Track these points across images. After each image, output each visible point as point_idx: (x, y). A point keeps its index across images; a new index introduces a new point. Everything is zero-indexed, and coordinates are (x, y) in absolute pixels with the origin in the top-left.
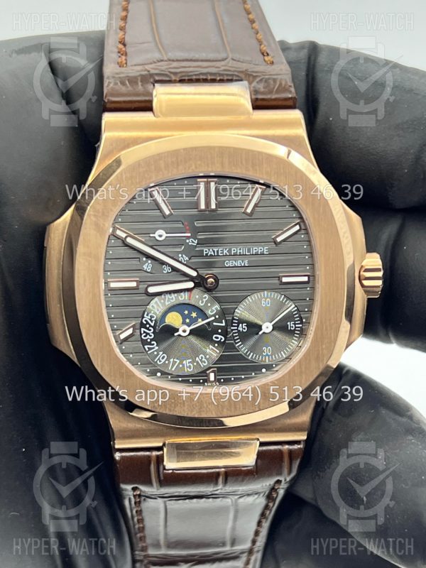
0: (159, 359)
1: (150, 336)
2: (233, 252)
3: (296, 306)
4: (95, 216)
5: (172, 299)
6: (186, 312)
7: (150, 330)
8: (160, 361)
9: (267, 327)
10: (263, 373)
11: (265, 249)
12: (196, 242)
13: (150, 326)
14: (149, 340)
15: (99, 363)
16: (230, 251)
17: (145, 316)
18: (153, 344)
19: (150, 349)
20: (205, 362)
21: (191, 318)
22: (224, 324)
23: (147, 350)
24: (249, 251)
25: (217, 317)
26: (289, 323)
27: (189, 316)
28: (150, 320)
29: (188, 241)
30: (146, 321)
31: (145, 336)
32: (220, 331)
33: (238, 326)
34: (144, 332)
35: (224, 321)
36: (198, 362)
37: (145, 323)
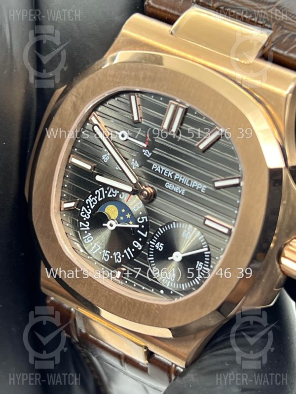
0: (87, 238)
1: (87, 216)
2: (176, 177)
3: (209, 250)
4: (76, 96)
5: (114, 194)
6: (123, 211)
7: (89, 211)
8: (87, 241)
9: (177, 257)
10: (160, 294)
11: (203, 187)
12: (150, 154)
13: (90, 208)
14: (85, 219)
15: (37, 218)
16: (173, 175)
17: (89, 197)
18: (87, 224)
19: (83, 227)
20: (119, 260)
21: (125, 217)
22: (145, 236)
23: (81, 226)
24: (189, 182)
25: (143, 226)
26: (198, 262)
27: (124, 215)
28: (92, 203)
29: (144, 151)
30: (88, 202)
31: (83, 214)
32: (140, 239)
33: (156, 243)
34: (84, 211)
35: (146, 232)
36: (114, 256)
37: (87, 203)
